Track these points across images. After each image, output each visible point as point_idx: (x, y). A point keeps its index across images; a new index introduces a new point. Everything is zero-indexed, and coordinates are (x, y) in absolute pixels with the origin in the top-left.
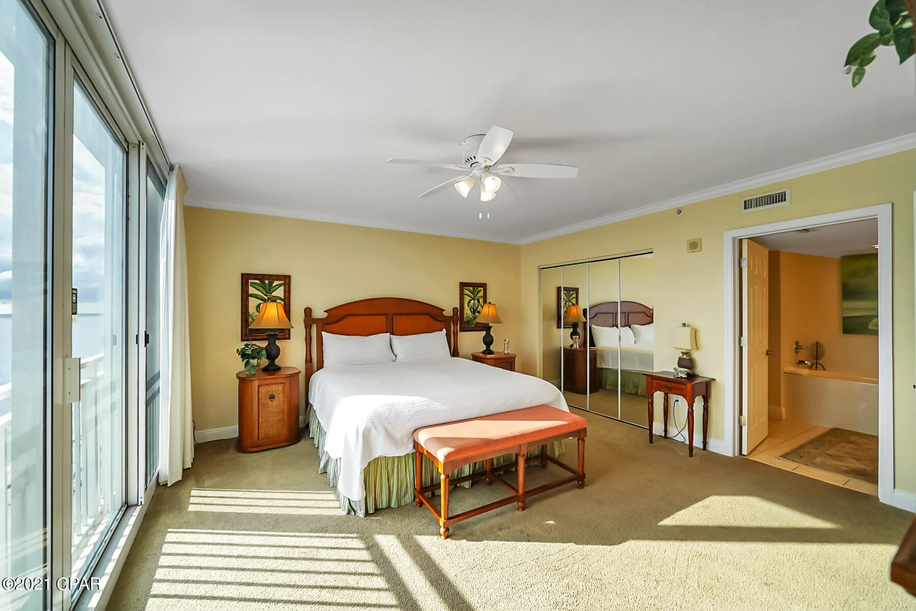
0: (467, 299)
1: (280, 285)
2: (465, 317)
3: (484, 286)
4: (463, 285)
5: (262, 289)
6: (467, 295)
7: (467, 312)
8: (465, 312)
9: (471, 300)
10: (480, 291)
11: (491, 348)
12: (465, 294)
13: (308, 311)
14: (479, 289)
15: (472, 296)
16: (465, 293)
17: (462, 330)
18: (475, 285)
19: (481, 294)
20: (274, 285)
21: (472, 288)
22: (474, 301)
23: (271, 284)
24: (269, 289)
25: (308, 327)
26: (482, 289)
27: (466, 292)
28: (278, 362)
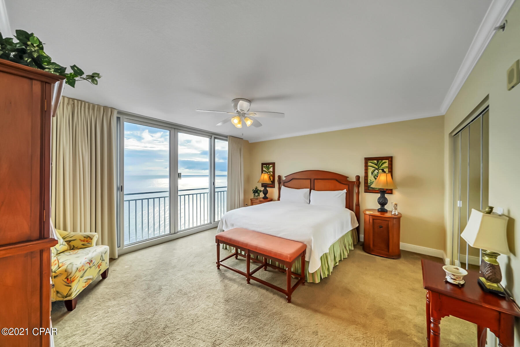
0: (370, 170)
1: (271, 167)
2: (369, 182)
3: (390, 159)
4: (367, 160)
5: (266, 168)
6: (371, 166)
7: (371, 177)
8: (369, 179)
9: (375, 170)
10: (385, 162)
11: (385, 208)
12: (369, 166)
13: (280, 177)
14: (384, 161)
15: (377, 167)
16: (369, 165)
17: (366, 191)
18: (379, 159)
19: (386, 165)
20: (270, 166)
21: (376, 161)
22: (378, 171)
23: (269, 166)
24: (268, 168)
25: (280, 183)
26: (387, 161)
27: (370, 164)
28: (267, 195)
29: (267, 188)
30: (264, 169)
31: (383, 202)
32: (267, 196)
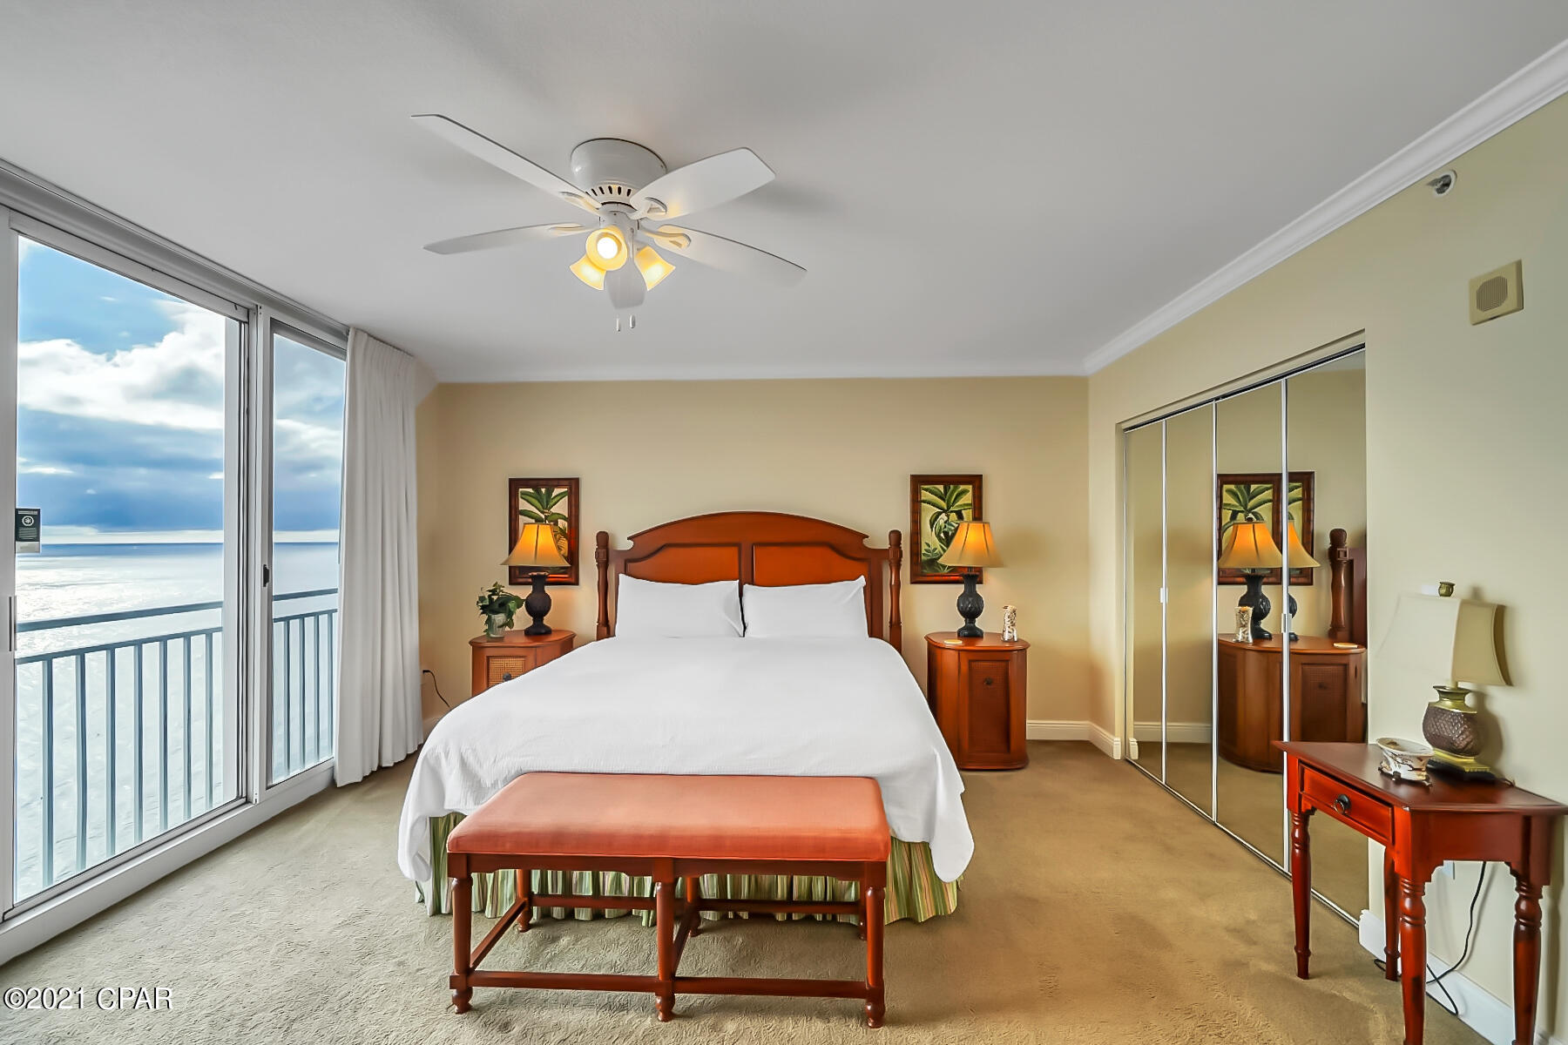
0: (928, 512)
1: (561, 495)
2: (923, 552)
3: (976, 481)
4: (918, 481)
5: (533, 500)
6: (929, 503)
7: (930, 539)
8: (924, 540)
9: (940, 514)
10: (964, 492)
11: (977, 624)
12: (924, 502)
13: (603, 539)
14: (962, 487)
15: (944, 505)
16: (923, 498)
17: (916, 580)
18: (950, 481)
19: (967, 499)
20: (554, 495)
21: (941, 488)
22: (948, 516)
23: (549, 493)
24: (546, 503)
25: (603, 565)
26: (970, 488)
27: (925, 495)
28: (547, 620)
29: (548, 590)
30: (523, 505)
31: (971, 609)
32: (545, 622)
